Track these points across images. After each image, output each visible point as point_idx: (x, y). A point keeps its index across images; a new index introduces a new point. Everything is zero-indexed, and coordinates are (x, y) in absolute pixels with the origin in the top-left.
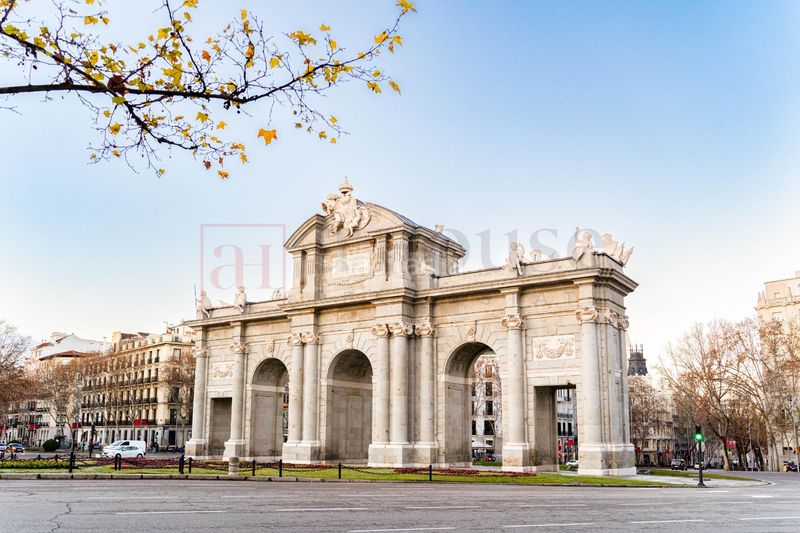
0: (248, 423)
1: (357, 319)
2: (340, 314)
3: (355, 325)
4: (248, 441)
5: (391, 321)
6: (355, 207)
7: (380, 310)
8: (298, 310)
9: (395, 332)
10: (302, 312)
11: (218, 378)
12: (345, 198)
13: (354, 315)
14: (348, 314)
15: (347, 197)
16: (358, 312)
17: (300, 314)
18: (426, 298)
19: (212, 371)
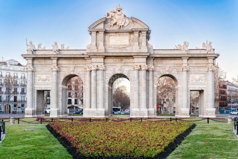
0: (60, 101)
1: (124, 62)
2: (115, 59)
3: (122, 64)
4: (61, 109)
5: (142, 64)
6: (123, 17)
7: (136, 60)
8: (96, 56)
9: (143, 68)
10: (98, 57)
11: (41, 81)
12: (118, 13)
13: (122, 60)
14: (119, 60)
15: (120, 13)
16: (124, 59)
17: (97, 58)
18: (152, 57)
19: (37, 78)
